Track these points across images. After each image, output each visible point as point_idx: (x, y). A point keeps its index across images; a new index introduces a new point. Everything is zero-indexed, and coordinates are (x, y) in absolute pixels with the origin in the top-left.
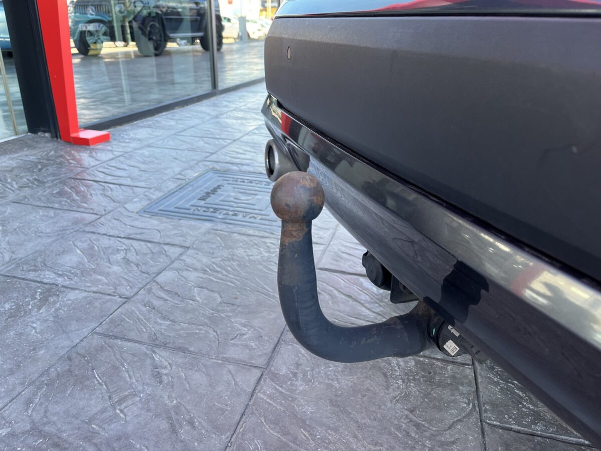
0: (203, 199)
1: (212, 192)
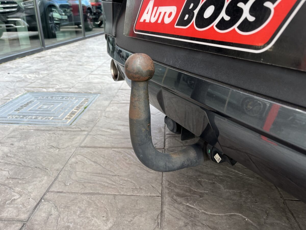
0: (18, 110)
1: (25, 106)
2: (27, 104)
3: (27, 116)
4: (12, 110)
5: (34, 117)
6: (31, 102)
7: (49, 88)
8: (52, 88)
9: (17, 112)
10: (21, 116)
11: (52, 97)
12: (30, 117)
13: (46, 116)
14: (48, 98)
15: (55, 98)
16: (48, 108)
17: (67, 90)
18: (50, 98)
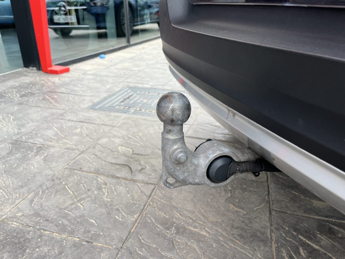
1: (127, 98)
2: (129, 98)
3: (132, 108)
4: (117, 101)
5: (138, 109)
6: (131, 95)
7: (144, 84)
8: (147, 84)
9: (122, 104)
10: (127, 107)
11: (149, 93)
12: (135, 108)
13: (148, 109)
14: (145, 93)
15: (152, 94)
16: (148, 102)
17: (160, 87)
18: (147, 93)
